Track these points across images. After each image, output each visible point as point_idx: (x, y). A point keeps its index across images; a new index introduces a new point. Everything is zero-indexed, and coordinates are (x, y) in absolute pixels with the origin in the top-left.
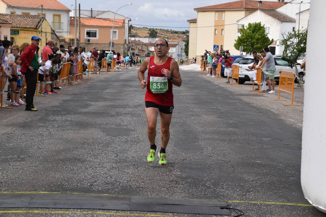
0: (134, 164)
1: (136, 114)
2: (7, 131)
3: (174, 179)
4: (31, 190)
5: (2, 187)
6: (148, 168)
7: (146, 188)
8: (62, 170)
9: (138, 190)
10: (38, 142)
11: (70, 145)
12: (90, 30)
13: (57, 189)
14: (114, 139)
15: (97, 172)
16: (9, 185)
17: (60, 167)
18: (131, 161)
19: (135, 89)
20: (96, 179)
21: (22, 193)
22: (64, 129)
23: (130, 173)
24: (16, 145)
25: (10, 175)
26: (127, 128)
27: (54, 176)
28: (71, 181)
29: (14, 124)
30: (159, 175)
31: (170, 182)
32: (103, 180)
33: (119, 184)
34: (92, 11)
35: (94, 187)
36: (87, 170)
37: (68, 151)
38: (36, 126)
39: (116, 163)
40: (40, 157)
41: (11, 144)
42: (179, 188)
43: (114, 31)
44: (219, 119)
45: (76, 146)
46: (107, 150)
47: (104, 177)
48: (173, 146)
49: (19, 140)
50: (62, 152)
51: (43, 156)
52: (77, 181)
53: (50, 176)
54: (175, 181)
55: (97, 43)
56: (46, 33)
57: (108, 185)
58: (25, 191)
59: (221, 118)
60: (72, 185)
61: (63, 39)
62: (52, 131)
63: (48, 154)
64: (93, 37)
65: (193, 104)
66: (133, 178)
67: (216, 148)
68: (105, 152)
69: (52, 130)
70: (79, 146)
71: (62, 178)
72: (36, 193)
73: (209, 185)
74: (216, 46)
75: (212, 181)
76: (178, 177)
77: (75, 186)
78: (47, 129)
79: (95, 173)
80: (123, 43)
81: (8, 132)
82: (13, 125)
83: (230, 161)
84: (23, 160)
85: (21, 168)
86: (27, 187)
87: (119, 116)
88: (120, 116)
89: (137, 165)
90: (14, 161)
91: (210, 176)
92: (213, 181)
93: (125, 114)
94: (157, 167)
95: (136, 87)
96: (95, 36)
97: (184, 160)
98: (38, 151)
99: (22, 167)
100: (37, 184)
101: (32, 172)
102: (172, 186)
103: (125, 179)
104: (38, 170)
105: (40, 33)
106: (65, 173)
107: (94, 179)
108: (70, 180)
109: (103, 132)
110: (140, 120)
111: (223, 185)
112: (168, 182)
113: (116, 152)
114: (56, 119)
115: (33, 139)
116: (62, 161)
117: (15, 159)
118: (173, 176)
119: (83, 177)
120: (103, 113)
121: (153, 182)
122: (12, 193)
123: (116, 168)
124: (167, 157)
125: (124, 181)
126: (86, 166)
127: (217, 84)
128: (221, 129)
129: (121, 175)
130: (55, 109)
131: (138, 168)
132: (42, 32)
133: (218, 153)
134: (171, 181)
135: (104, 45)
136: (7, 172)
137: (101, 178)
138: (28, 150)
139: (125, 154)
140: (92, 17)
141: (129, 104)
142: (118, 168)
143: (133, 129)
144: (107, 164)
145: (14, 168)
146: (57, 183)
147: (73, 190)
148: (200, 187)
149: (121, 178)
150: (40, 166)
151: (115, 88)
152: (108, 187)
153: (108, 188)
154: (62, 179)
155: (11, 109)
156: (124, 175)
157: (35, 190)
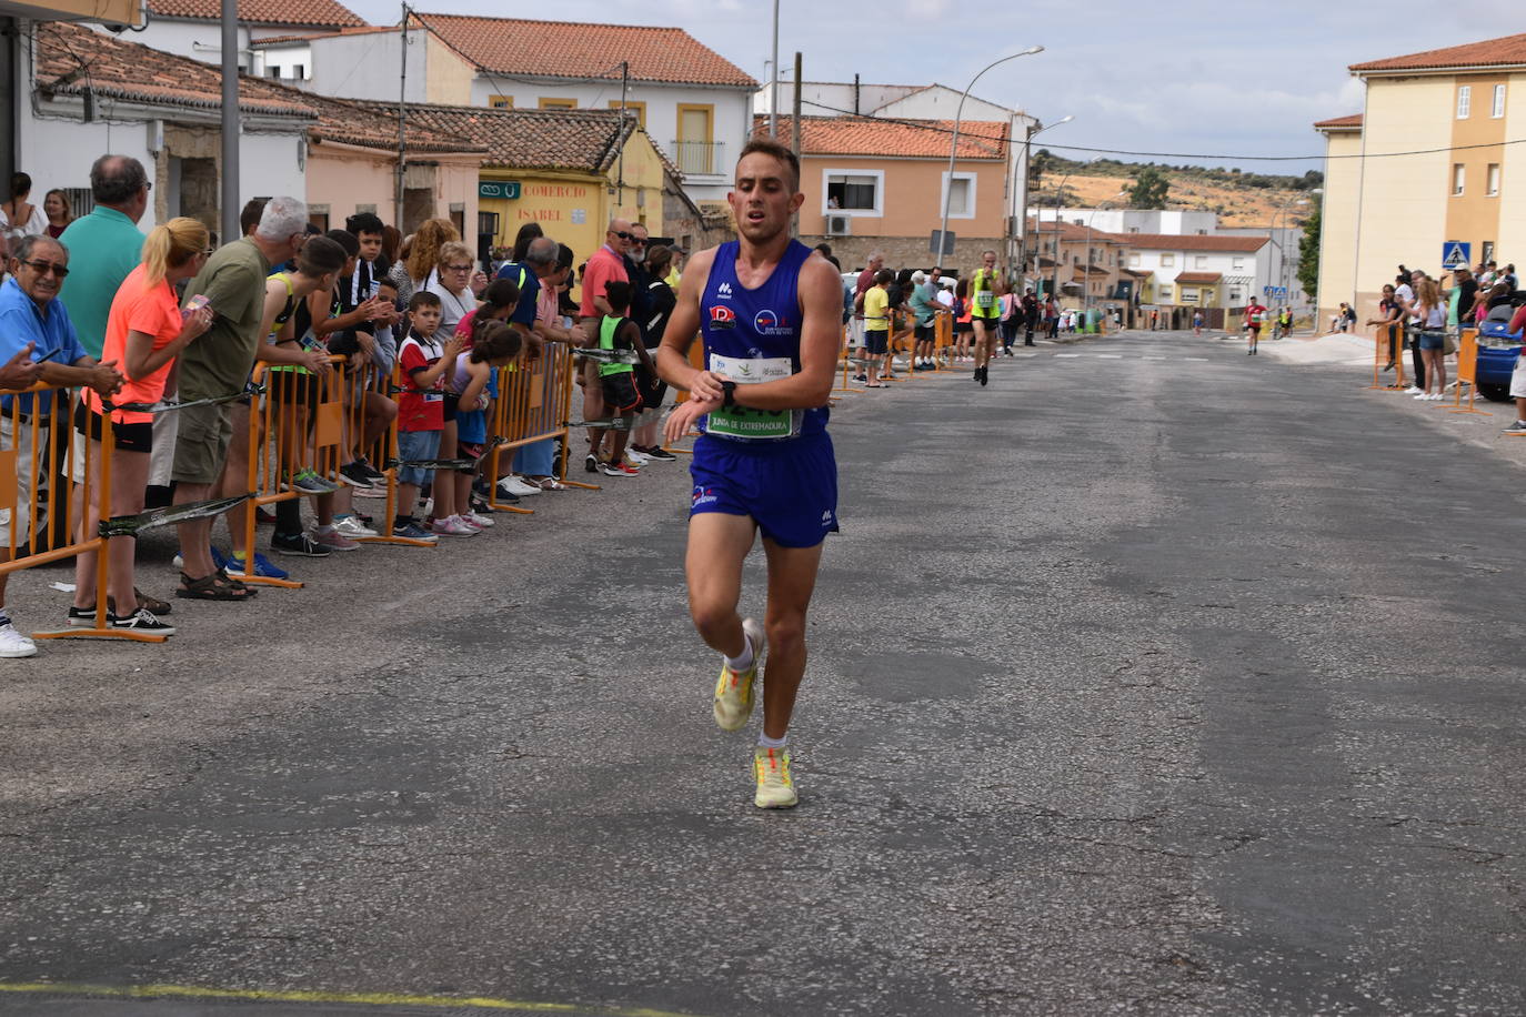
0: (978, 854)
1: (1022, 584)
2: (382, 661)
3: (1182, 950)
4: (428, 986)
5: (292, 963)
6: (1047, 879)
7: (1023, 994)
8: (603, 875)
9: (978, 1006)
10: (519, 721)
11: (671, 740)
12: (846, 177)
13: (556, 985)
14: (894, 714)
15: (780, 897)
16: (324, 956)
17: (598, 861)
18: (962, 840)
19: (1035, 456)
20: (768, 935)
21: (380, 1001)
22: (654, 658)
23: (951, 907)
24: (410, 733)
25: (345, 900)
26: (966, 654)
27: (557, 910)
28: (637, 939)
29: (427, 624)
30: (1100, 921)
31: (1156, 967)
32: (804, 943)
33: (884, 970)
34: (857, 85)
35: (748, 981)
36: (731, 881)
37: (654, 772)
38: (524, 637)
39: (883, 846)
40: (509, 802)
41: (389, 731)
42: (1202, 1004)
43: (954, 182)
44: (1449, 617)
45: (699, 748)
46: (846, 774)
47: (813, 922)
48: (1195, 759)
49: (427, 710)
50: (623, 777)
51: (525, 799)
52: (666, 945)
53: (536, 907)
54: (1186, 961)
55: (875, 237)
56: (640, 189)
57: (823, 971)
58: (397, 989)
59: (1464, 611)
60: (637, 964)
61: (718, 219)
62: (594, 665)
63: (551, 786)
64: (857, 206)
65: (1322, 533)
66: (960, 937)
67: (1426, 779)
68: (837, 784)
69: (599, 660)
70: (710, 746)
71: (595, 921)
72: (449, 1004)
73: (1371, 991)
74: (1457, 247)
75: (1391, 969)
76: (1201, 938)
77: (654, 969)
78: (577, 651)
79: (768, 897)
80: (999, 234)
81: (388, 668)
82: (419, 630)
83: (1502, 856)
84: (424, 814)
85: (405, 858)
86: (414, 965)
87: (938, 590)
88: (943, 593)
89: (993, 858)
90: (380, 819)
91: (1382, 936)
92: (1397, 969)
93: (969, 581)
94: (1097, 875)
95: (1041, 444)
96: (870, 205)
97: (1244, 840)
98: (507, 767)
99: (409, 854)
100: (464, 953)
101: (453, 885)
102: (1168, 993)
103: (918, 939)
104: (488, 871)
105: (612, 193)
106: (616, 895)
107: (754, 935)
108: (635, 936)
109: (846, 673)
110: (1041, 615)
111: (1452, 994)
112: (1145, 965)
113: (894, 787)
114: (630, 605)
115: (497, 707)
116: (615, 825)
117: (390, 807)
118: (1179, 931)
119: (704, 922)
120: (860, 576)
121: (1068, 962)
122: (330, 999)
123: (879, 874)
124: (1158, 819)
125: (913, 953)
126: (726, 858)
127: (1452, 432)
128: (1462, 674)
129: (903, 916)
130: (635, 552)
131: (993, 876)
132: (620, 184)
133: (1435, 807)
134: (1162, 961)
135: (908, 246)
136: (333, 879)
137: (793, 930)
138: (462, 760)
139: (939, 800)
140: (857, 114)
141: (997, 529)
142: (890, 874)
143: (999, 660)
144: (838, 852)
145: (373, 860)
146: (565, 951)
147: (638, 995)
148: (1324, 1000)
149: (896, 930)
150: (500, 853)
151: (938, 452)
152: (823, 981)
153: (821, 992)
154: (593, 927)
155: (429, 549)
156: (915, 919)
157: (446, 989)
